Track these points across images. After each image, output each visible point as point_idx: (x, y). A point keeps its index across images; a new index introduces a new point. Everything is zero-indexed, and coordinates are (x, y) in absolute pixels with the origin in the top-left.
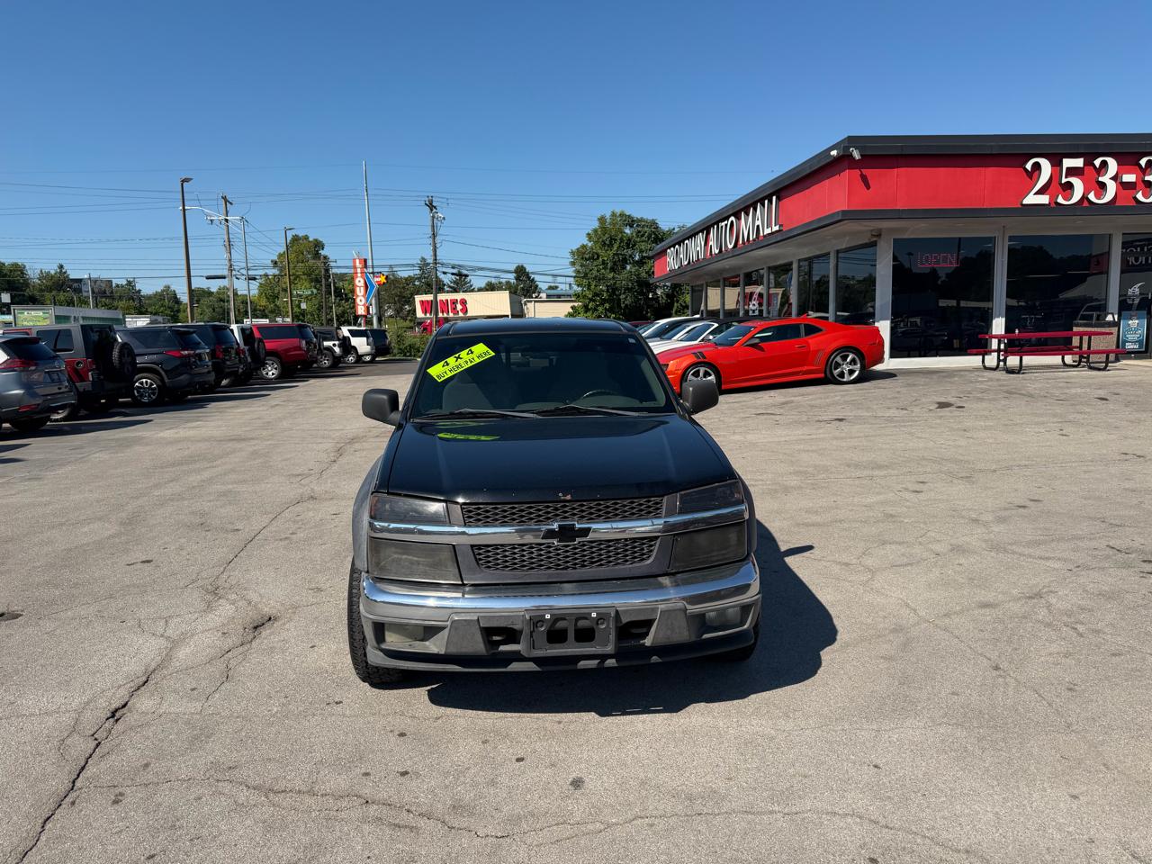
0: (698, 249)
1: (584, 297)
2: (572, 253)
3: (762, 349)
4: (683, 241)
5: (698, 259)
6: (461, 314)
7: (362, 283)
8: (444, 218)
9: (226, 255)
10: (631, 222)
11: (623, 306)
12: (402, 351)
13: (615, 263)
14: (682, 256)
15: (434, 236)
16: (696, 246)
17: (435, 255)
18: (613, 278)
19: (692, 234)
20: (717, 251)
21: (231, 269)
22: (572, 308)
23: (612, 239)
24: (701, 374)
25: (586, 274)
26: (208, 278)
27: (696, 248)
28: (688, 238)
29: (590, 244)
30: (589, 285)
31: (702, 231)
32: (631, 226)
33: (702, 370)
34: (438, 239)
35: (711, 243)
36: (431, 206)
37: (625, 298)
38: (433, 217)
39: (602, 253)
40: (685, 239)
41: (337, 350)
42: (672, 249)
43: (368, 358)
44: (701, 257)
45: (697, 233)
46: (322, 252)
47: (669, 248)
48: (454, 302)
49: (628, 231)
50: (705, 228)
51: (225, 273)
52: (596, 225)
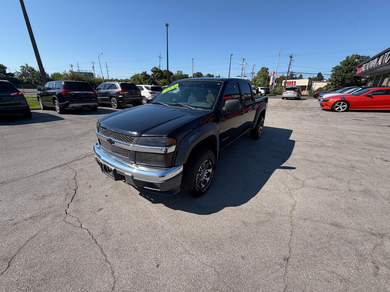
0: (374, 63)
1: (332, 81)
2: (333, 68)
3: (373, 98)
4: (369, 61)
5: (373, 67)
6: (294, 85)
7: (272, 78)
8: (294, 60)
9: (241, 72)
10: (358, 57)
11: (345, 84)
12: (274, 94)
13: (347, 71)
14: (367, 67)
15: (290, 65)
16: (373, 63)
17: (289, 70)
18: (345, 75)
19: (374, 59)
20: (380, 64)
21: (242, 74)
22: (327, 84)
23: (349, 63)
24: (341, 104)
25: (335, 74)
26: (238, 76)
27: (373, 64)
28: (371, 60)
29: (340, 65)
30: (335, 77)
31: (377, 57)
32: (358, 58)
33: (342, 103)
34: (290, 66)
35: (379, 61)
36: (291, 57)
37: (347, 82)
38: (291, 60)
39: (343, 67)
40: (370, 61)
41: (255, 92)
42: (365, 64)
43: (264, 95)
44: (374, 66)
45: (375, 58)
46: (268, 71)
47: (364, 64)
48: (293, 82)
49: (357, 60)
50: (379, 56)
51: (241, 75)
52: (345, 59)
